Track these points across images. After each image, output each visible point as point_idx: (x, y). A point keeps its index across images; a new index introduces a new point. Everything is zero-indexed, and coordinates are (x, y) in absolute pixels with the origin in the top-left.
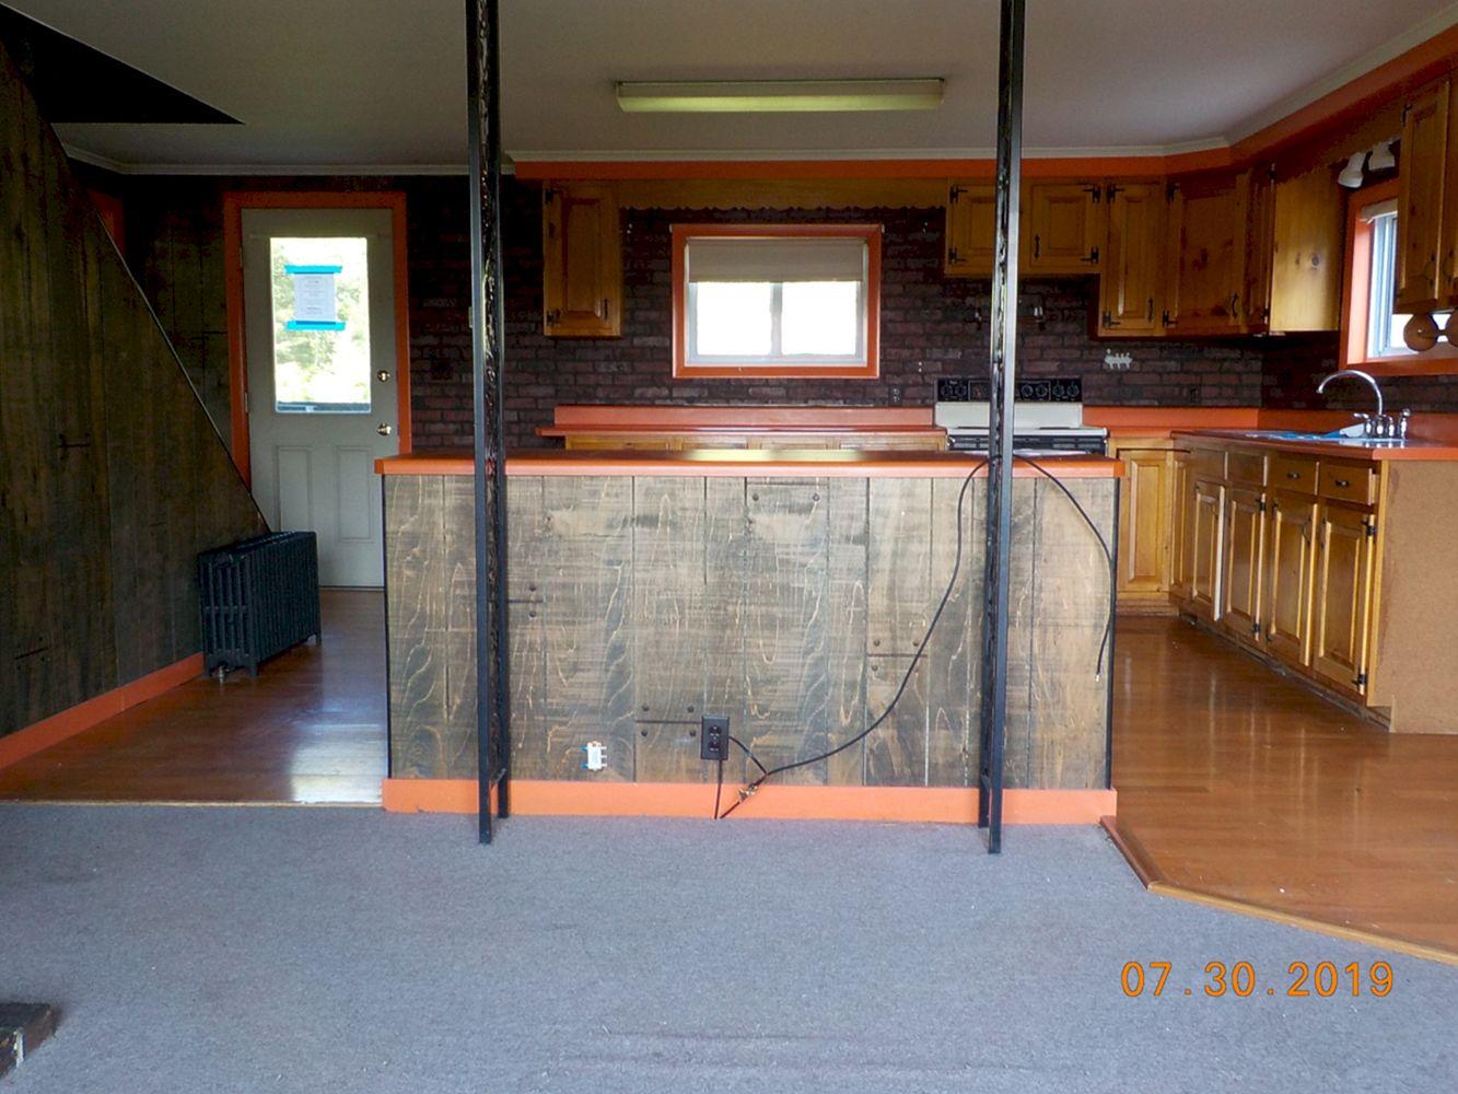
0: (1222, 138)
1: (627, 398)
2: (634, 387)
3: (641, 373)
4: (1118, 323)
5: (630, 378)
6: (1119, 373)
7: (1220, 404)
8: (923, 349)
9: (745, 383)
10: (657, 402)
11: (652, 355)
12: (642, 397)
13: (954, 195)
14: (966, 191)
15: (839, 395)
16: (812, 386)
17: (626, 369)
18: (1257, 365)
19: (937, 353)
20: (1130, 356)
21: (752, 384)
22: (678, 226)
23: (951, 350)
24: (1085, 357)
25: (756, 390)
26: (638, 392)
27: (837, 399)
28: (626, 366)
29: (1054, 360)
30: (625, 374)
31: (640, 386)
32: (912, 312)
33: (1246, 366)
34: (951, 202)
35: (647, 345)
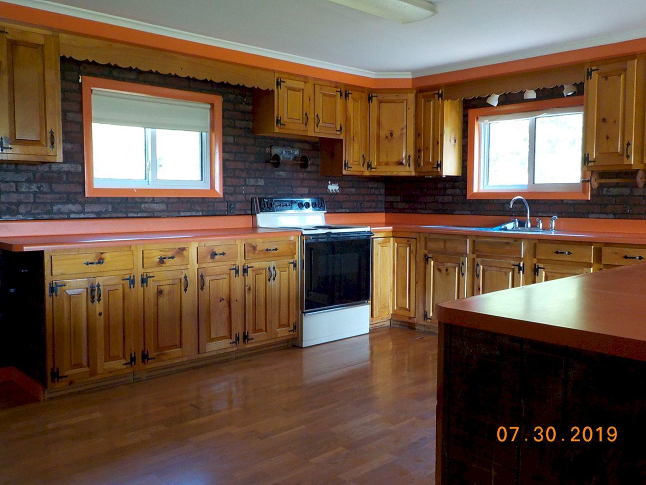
0: (410, 73)
1: (46, 213)
2: (52, 204)
3: (58, 193)
4: (351, 168)
5: (48, 196)
6: (335, 194)
7: (371, 211)
8: (245, 179)
9: (138, 200)
10: (72, 216)
11: (67, 178)
12: (60, 212)
13: (278, 84)
14: (285, 82)
15: (199, 209)
16: (183, 202)
17: (45, 190)
18: (383, 191)
19: (252, 181)
20: (338, 185)
21: (143, 200)
22: (86, 78)
23: (259, 179)
24: (319, 186)
25: (146, 205)
26: (55, 208)
27: (198, 211)
28: (45, 188)
29: (306, 187)
30: (46, 193)
31: (58, 203)
32: (238, 155)
33: (379, 191)
34: (277, 88)
35: (62, 170)
